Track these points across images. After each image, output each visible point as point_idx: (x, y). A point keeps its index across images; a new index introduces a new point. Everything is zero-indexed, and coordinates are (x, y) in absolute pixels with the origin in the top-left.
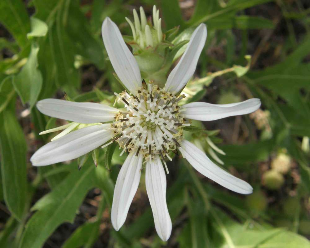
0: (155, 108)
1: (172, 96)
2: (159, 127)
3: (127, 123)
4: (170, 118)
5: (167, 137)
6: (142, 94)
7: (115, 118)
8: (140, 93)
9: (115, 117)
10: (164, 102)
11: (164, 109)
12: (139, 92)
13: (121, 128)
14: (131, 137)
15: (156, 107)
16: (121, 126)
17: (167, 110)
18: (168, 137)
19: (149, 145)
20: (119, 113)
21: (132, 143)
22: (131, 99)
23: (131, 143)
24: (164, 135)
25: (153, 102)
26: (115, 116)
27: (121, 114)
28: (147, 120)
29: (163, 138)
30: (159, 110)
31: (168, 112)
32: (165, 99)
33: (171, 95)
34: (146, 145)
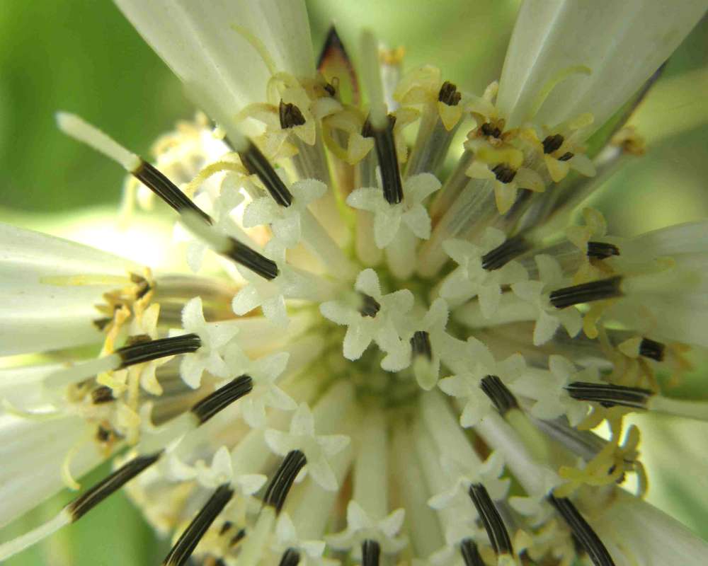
0: (418, 250)
1: (562, 150)
2: (453, 405)
3: (191, 370)
4: (542, 335)
5: (507, 481)
6: (307, 133)
7: (101, 324)
8: (297, 130)
9: (99, 315)
10: (492, 200)
11: (494, 260)
12: (290, 117)
13: (148, 407)
14: (222, 481)
15: (423, 241)
16: (140, 388)
17: (513, 270)
18: (518, 489)
19: (365, 547)
20: (132, 289)
21: (227, 527)
22: (220, 176)
23: (218, 522)
24: (488, 472)
25: (399, 207)
26: (100, 308)
27: (141, 294)
28: (353, 349)
29: (479, 495)
30: (449, 267)
31: (522, 285)
32: (504, 174)
33: (552, 144)
34: (340, 541)
